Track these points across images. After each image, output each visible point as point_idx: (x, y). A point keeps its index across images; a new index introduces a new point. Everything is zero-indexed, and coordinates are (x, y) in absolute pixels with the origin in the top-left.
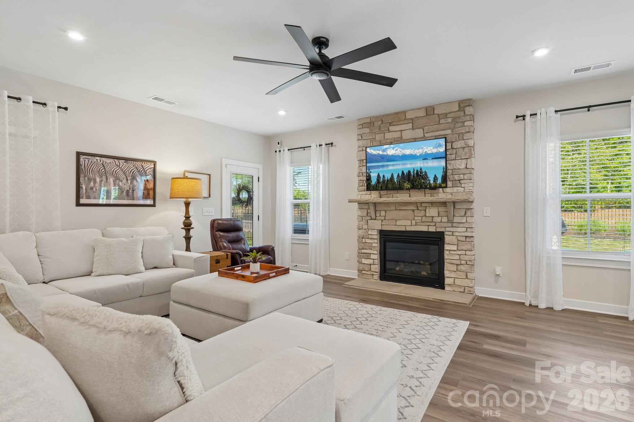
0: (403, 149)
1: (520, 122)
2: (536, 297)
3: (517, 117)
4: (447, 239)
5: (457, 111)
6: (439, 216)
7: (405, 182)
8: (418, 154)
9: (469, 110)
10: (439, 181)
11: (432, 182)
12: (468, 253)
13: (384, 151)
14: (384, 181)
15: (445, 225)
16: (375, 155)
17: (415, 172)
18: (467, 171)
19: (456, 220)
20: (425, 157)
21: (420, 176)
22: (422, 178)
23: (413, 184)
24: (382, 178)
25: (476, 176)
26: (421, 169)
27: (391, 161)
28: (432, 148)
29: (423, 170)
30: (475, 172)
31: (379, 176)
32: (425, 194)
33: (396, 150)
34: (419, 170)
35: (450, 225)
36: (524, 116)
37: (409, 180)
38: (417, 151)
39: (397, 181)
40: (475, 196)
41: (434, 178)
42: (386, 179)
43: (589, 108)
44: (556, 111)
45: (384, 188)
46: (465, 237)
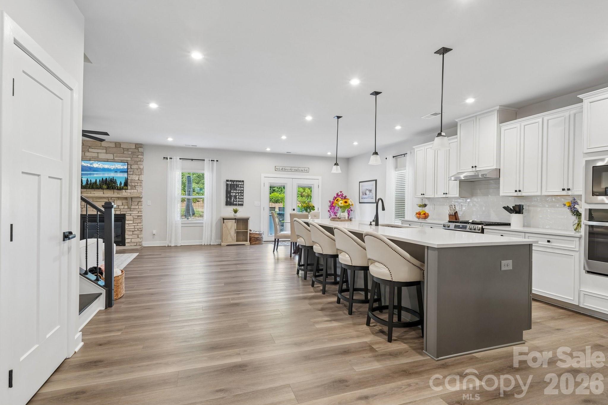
0: (104, 164)
1: (165, 160)
2: (170, 242)
3: (164, 158)
4: (127, 217)
5: (134, 149)
6: (122, 205)
7: (104, 185)
8: (112, 169)
9: (140, 150)
10: (123, 185)
11: (119, 185)
12: (139, 224)
13: (91, 164)
14: (91, 184)
15: (126, 210)
16: (85, 166)
17: (110, 179)
18: (139, 182)
19: (133, 207)
20: (116, 171)
21: (113, 181)
22: (114, 183)
23: (108, 186)
24: (89, 181)
25: (144, 184)
26: (113, 178)
27: (95, 171)
28: (120, 165)
29: (115, 179)
30: (143, 182)
31: (87, 180)
32: (114, 192)
33: (99, 164)
34: (112, 178)
35: (129, 210)
36: (167, 158)
37: (106, 184)
38: (112, 167)
39: (99, 184)
40: (143, 195)
41: (120, 183)
42: (92, 182)
43: (192, 160)
44: (180, 159)
45: (91, 187)
46: (137, 216)
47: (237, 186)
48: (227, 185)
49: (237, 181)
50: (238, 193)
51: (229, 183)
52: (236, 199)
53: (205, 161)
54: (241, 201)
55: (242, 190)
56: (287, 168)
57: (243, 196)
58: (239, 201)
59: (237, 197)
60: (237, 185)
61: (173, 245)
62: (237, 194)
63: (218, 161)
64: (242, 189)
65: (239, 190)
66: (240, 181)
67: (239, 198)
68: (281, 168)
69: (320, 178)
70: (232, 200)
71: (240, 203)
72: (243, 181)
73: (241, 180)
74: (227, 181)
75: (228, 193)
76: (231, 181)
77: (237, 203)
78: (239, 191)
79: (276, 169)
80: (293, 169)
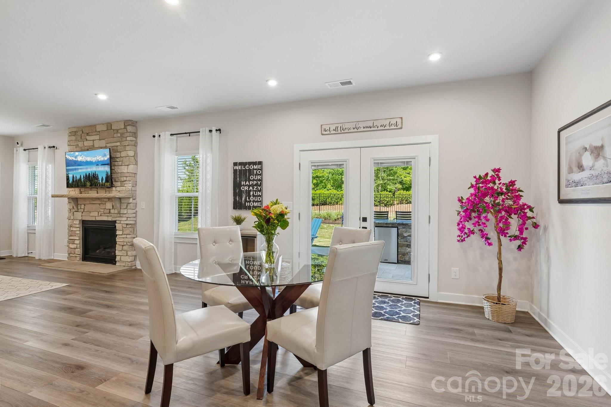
0: (86, 156)
4: (118, 226)
6: (113, 209)
7: (87, 181)
8: (94, 161)
10: (104, 181)
11: (100, 182)
12: (128, 236)
13: (76, 157)
14: (76, 180)
15: (116, 215)
16: (71, 160)
17: (92, 174)
19: (122, 211)
20: (97, 164)
21: (95, 177)
22: (96, 179)
23: (91, 183)
24: (75, 178)
26: (95, 172)
27: (80, 166)
28: (101, 157)
29: (96, 173)
31: (73, 176)
32: (106, 191)
33: (82, 157)
34: (94, 173)
35: (119, 215)
37: (89, 180)
38: (93, 159)
39: (83, 181)
41: (102, 179)
42: (77, 179)
44: (172, 135)
45: (76, 185)
46: (126, 225)
47: (250, 172)
48: (235, 171)
49: (250, 163)
50: (253, 186)
51: (238, 168)
52: (249, 196)
53: (200, 133)
54: (258, 202)
55: (259, 180)
56: (347, 125)
57: (260, 191)
58: (254, 201)
59: (251, 193)
60: (250, 170)
62: (251, 188)
63: (220, 130)
64: (259, 177)
65: (254, 180)
66: (254, 163)
67: (254, 196)
68: (333, 127)
69: (433, 138)
70: (243, 199)
71: (256, 204)
72: (260, 163)
73: (258, 161)
74: (235, 164)
75: (237, 185)
76: (241, 164)
77: (252, 204)
78: (255, 182)
79: (325, 132)
80: (362, 125)
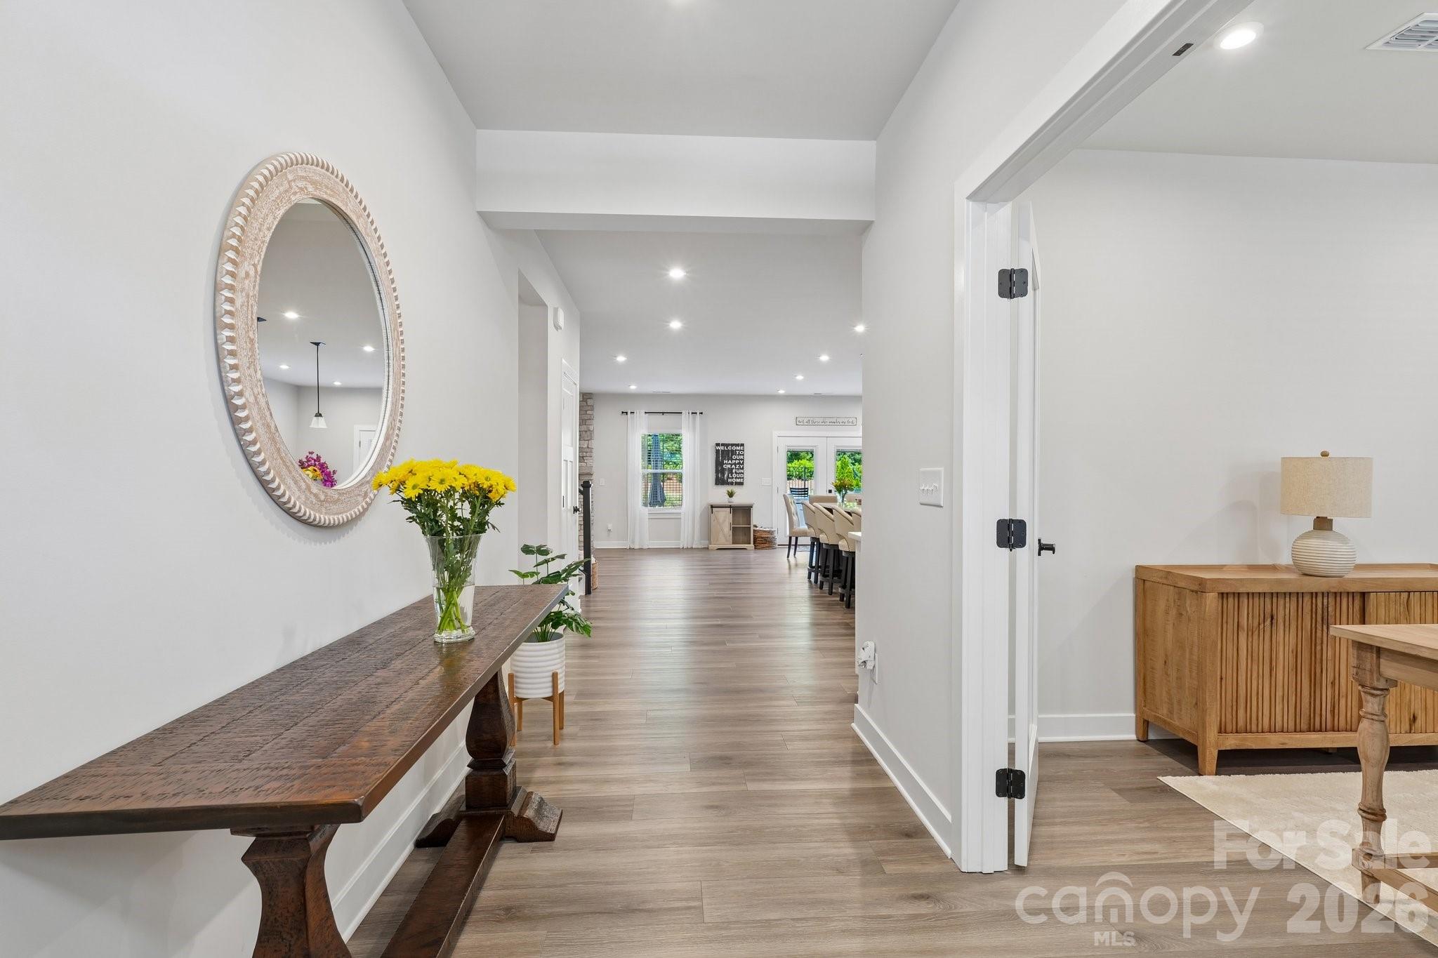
1: (624, 415)
2: (633, 542)
3: (623, 413)
9: (590, 402)
18: (588, 450)
25: (594, 455)
30: (594, 451)
36: (627, 413)
40: (594, 470)
43: (663, 413)
44: (646, 413)
47: (733, 452)
48: (717, 451)
49: (732, 445)
50: (735, 464)
51: (721, 448)
52: (732, 473)
53: (683, 415)
54: (740, 478)
55: (742, 460)
56: (817, 420)
57: (743, 468)
58: (736, 478)
59: (734, 471)
60: (732, 451)
61: (637, 547)
62: (733, 466)
63: (702, 413)
64: (742, 457)
65: (736, 459)
66: (737, 445)
67: (736, 473)
68: (806, 420)
70: (726, 476)
71: (738, 480)
72: (742, 445)
73: (740, 443)
74: (718, 445)
75: (719, 464)
76: (723, 445)
77: (734, 480)
78: (737, 462)
79: (798, 422)
80: (828, 420)
